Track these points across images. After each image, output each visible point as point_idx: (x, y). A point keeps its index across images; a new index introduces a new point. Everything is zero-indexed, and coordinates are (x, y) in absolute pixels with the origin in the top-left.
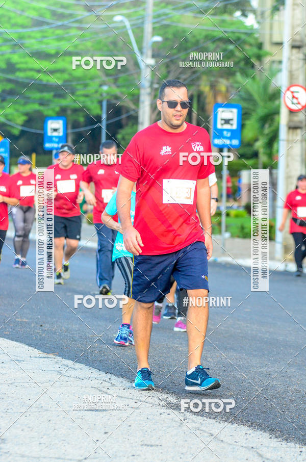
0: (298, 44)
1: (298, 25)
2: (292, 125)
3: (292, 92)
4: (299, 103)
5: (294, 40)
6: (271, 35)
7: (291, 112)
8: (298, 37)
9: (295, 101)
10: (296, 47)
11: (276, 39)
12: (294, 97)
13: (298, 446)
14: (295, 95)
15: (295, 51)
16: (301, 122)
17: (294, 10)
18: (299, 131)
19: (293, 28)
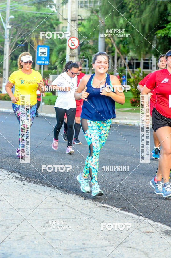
0: (74, 19)
1: (74, 11)
2: (72, 55)
3: (72, 40)
4: (75, 45)
5: (72, 18)
6: (62, 16)
7: (71, 49)
8: (74, 16)
9: (73, 44)
10: (73, 20)
11: (65, 17)
12: (72, 42)
13: (73, 195)
14: (73, 41)
15: (73, 22)
16: (75, 53)
17: (72, 4)
18: (75, 57)
19: (72, 12)
